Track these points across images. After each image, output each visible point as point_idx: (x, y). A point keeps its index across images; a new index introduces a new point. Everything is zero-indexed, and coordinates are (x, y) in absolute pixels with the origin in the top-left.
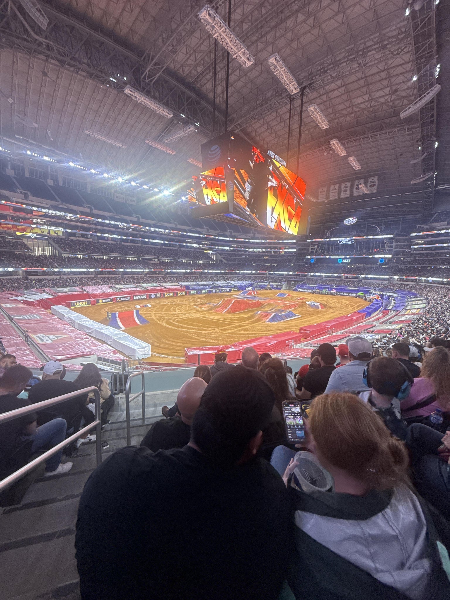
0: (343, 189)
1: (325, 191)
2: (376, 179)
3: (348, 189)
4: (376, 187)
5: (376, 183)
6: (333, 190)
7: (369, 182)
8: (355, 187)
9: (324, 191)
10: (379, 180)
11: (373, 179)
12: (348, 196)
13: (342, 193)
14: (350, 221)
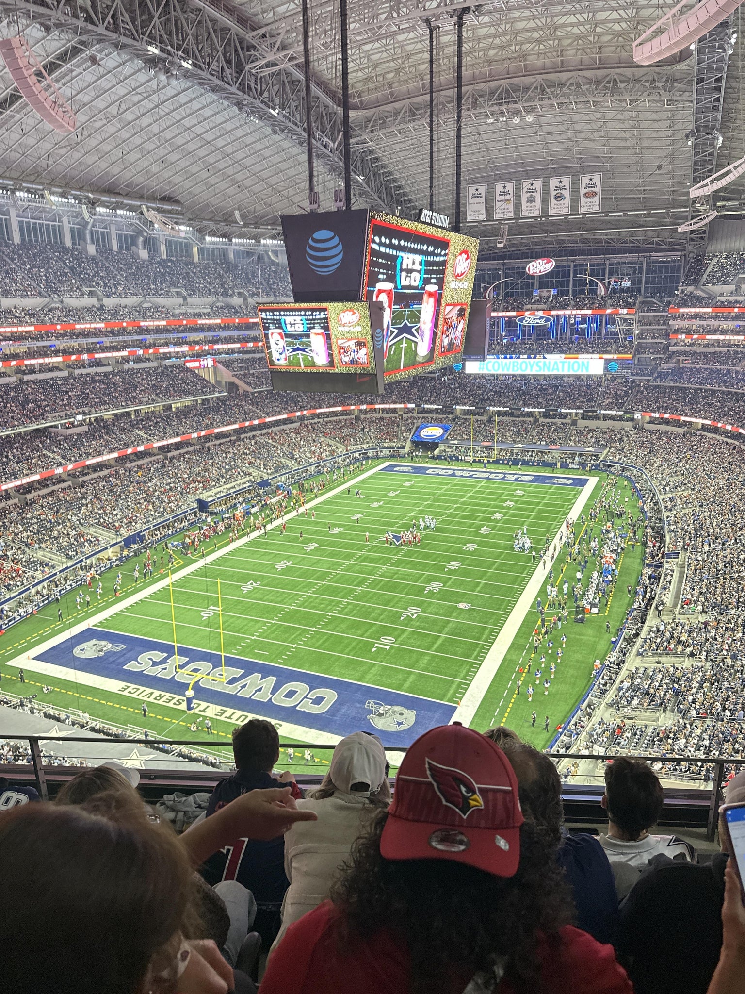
0: (525, 196)
1: (483, 194)
2: (597, 179)
3: (538, 196)
4: (597, 199)
5: (597, 190)
6: (503, 194)
7: (584, 185)
8: (553, 193)
9: (480, 196)
10: (603, 182)
11: (591, 179)
12: (537, 213)
13: (524, 205)
14: (539, 267)
